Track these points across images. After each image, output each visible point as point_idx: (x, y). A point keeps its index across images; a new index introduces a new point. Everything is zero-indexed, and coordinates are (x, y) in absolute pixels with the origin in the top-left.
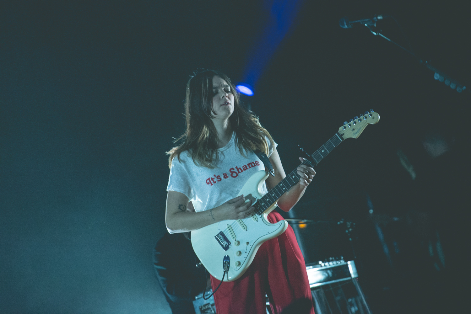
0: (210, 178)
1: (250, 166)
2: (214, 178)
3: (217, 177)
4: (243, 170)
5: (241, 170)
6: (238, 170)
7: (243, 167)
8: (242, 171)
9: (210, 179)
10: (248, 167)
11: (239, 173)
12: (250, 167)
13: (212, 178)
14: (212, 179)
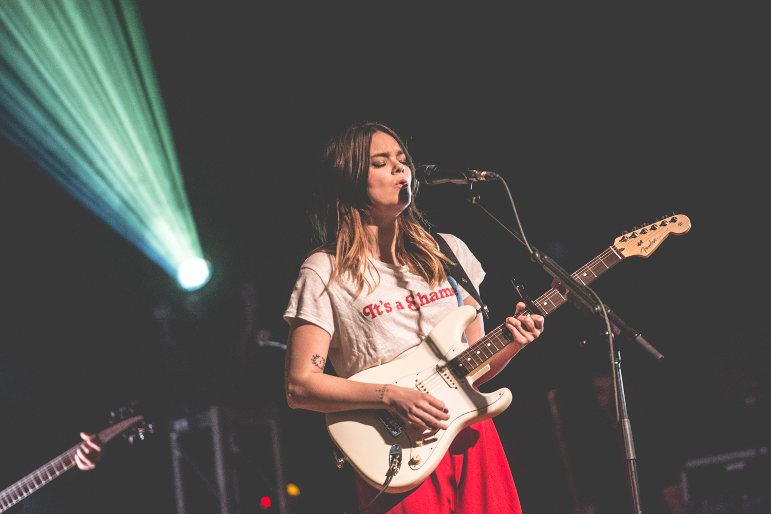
0: (371, 305)
1: (444, 294)
2: (379, 306)
3: (385, 305)
4: (429, 300)
5: (427, 299)
6: (421, 299)
7: (430, 295)
8: (428, 302)
9: (373, 307)
10: (439, 296)
11: (422, 305)
12: (442, 297)
13: (375, 305)
14: (377, 307)
